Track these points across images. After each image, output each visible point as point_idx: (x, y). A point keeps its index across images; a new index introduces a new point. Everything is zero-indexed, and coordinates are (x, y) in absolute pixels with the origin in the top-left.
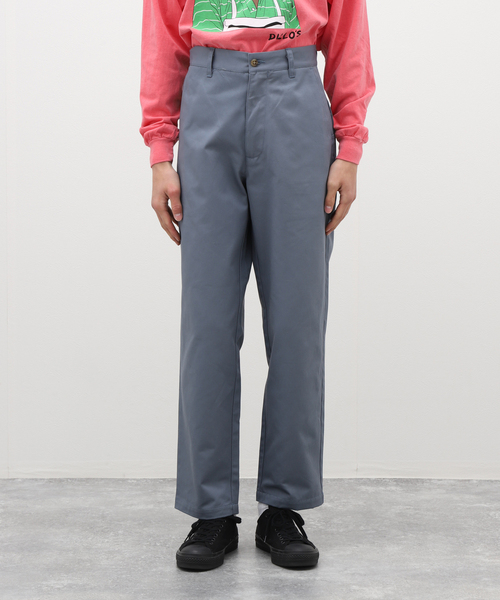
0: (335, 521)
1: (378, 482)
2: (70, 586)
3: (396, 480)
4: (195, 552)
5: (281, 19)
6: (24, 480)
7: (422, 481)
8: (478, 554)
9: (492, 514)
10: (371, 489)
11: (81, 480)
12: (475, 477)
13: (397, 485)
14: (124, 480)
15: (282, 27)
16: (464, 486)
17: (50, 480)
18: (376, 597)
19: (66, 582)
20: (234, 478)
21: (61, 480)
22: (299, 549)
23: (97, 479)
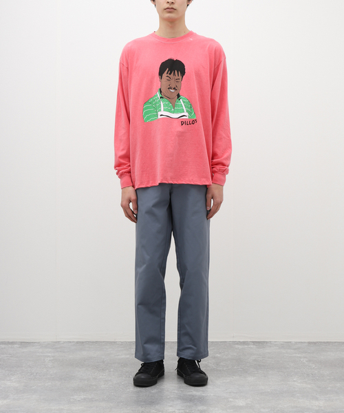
0: (222, 364)
1: (244, 343)
2: (85, 399)
3: (253, 342)
4: (143, 377)
5: (186, 114)
6: (64, 342)
7: (267, 342)
8: (294, 381)
9: (302, 360)
10: (240, 347)
11: (93, 342)
12: (293, 340)
13: (254, 345)
14: (115, 342)
15: (187, 117)
16: (288, 345)
17: (77, 342)
18: (241, 405)
19: (82, 397)
20: (162, 341)
21: (83, 342)
22: (198, 376)
23: (101, 342)
